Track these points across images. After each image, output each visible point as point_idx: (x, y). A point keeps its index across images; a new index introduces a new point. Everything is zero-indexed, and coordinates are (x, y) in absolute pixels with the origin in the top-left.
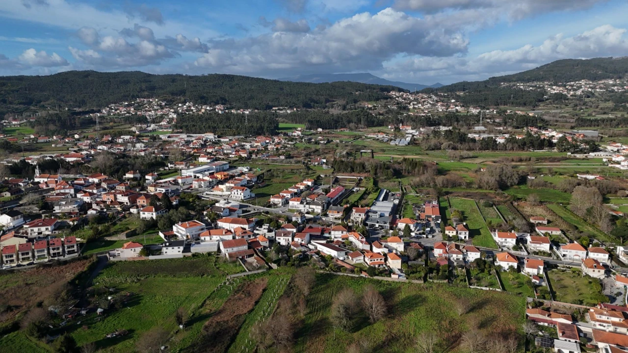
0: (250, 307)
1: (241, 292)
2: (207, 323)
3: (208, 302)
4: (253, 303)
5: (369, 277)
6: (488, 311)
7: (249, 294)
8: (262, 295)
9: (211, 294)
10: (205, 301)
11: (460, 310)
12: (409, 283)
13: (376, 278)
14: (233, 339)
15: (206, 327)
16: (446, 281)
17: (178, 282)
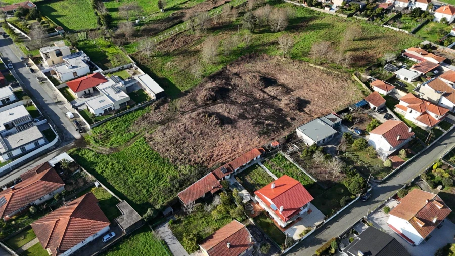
0: (209, 9)
3: (188, 2)
4: (214, 7)
5: (308, 7)
6: (374, 43)
8: (223, 4)
12: (334, 15)
13: (313, 8)
14: (181, 22)
15: (174, 13)
16: (367, 19)
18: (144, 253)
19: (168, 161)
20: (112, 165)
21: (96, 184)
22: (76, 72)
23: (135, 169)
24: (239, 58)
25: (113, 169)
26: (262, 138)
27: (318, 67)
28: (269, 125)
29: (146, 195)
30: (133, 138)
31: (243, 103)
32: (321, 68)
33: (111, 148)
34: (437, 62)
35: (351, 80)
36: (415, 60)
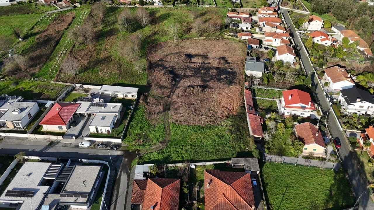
0: (66, 27)
1: (58, 20)
2: (38, 36)
3: (35, 27)
4: (67, 24)
5: (141, 6)
6: (207, 16)
7: (64, 21)
8: (73, 20)
9: (37, 22)
10: (34, 26)
11: (193, 16)
12: (165, 7)
13: (145, 6)
14: (58, 42)
15: (38, 39)
16: (185, 4)
17: (11, 18)
18: (281, 175)
19: (210, 125)
20: (182, 149)
21: (193, 166)
22: (30, 113)
23: (201, 142)
24: (148, 51)
25: (187, 151)
26: (234, 85)
27: (200, 38)
28: (226, 78)
29: (232, 149)
30: (165, 127)
31: (193, 74)
32: (203, 38)
33: (161, 143)
34: (248, 16)
35: (225, 38)
36: (236, 19)
